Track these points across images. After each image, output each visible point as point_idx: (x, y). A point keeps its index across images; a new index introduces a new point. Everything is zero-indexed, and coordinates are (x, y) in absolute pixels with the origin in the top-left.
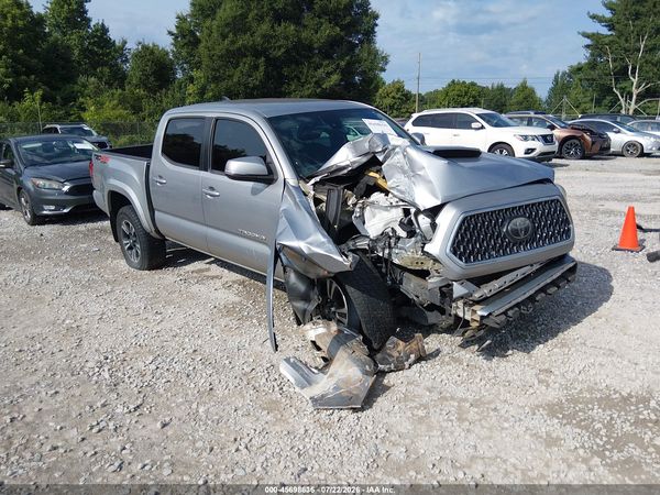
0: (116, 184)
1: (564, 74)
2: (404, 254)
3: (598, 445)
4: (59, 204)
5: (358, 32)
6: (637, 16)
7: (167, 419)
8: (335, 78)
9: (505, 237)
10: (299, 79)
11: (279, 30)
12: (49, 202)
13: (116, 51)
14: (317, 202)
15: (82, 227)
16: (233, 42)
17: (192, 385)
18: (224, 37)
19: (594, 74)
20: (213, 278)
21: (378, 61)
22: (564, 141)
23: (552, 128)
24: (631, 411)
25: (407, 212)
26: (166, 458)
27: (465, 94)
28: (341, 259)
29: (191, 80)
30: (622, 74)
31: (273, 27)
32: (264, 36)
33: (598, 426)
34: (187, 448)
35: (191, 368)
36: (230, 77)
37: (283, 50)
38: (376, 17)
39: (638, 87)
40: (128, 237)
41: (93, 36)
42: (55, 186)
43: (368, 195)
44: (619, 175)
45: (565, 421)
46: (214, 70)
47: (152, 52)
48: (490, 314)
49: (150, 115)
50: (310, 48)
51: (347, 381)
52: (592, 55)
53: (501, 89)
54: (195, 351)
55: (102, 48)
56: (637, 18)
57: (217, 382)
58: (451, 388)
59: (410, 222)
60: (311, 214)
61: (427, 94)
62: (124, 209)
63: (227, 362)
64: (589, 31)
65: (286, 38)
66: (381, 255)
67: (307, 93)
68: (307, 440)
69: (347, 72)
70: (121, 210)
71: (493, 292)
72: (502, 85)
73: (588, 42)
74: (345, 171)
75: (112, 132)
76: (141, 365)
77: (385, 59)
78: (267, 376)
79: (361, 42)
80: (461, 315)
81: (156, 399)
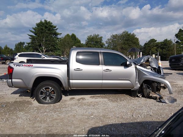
30: (40, 46)
39: (44, 49)
52: (32, 40)
56: (42, 33)
73: (30, 37)
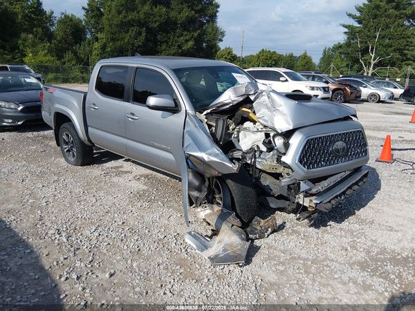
0: (60, 107)
1: (329, 49)
2: (265, 162)
3: (395, 289)
4: (15, 119)
5: (206, 16)
6: (375, 17)
7: (112, 271)
8: (191, 43)
9: (331, 153)
10: (167, 43)
11: (156, 10)
12: (8, 117)
13: (46, 18)
14: (210, 126)
15: (30, 134)
16: (125, 17)
17: (126, 247)
18: (120, 13)
19: (350, 50)
20: (126, 172)
21: (218, 35)
22: (334, 91)
23: (327, 82)
24: (410, 267)
25: (267, 135)
26: (116, 299)
27: (270, 59)
28: (231, 166)
29: (97, 39)
30: (365, 51)
31: (151, 8)
32: (145, 14)
33: (393, 277)
34: (129, 292)
35: (123, 235)
36: (123, 39)
37: (158, 23)
38: (218, 7)
39: (374, 60)
40: (67, 143)
41: (32, 7)
42: (13, 106)
43: (242, 122)
44: (369, 114)
45: (372, 274)
46: (112, 33)
47: (71, 20)
48: (321, 202)
49: (68, 61)
50: (175, 23)
51: (231, 245)
52: (348, 38)
53: (291, 56)
54: (123, 223)
55: (37, 16)
56: (375, 18)
57: (142, 245)
58: (297, 251)
59: (270, 142)
60: (206, 134)
61: (246, 57)
62: (65, 125)
63: (147, 231)
64: (347, 24)
65: (160, 16)
66: (249, 162)
67: (172, 52)
68: (210, 286)
69: (198, 41)
70: (63, 126)
71: (324, 189)
72: (292, 54)
73: (346, 30)
74: (228, 106)
75: (44, 71)
76: (88, 232)
77: (223, 34)
78: (175, 241)
79: (208, 21)
80: (301, 203)
81: (102, 257)
